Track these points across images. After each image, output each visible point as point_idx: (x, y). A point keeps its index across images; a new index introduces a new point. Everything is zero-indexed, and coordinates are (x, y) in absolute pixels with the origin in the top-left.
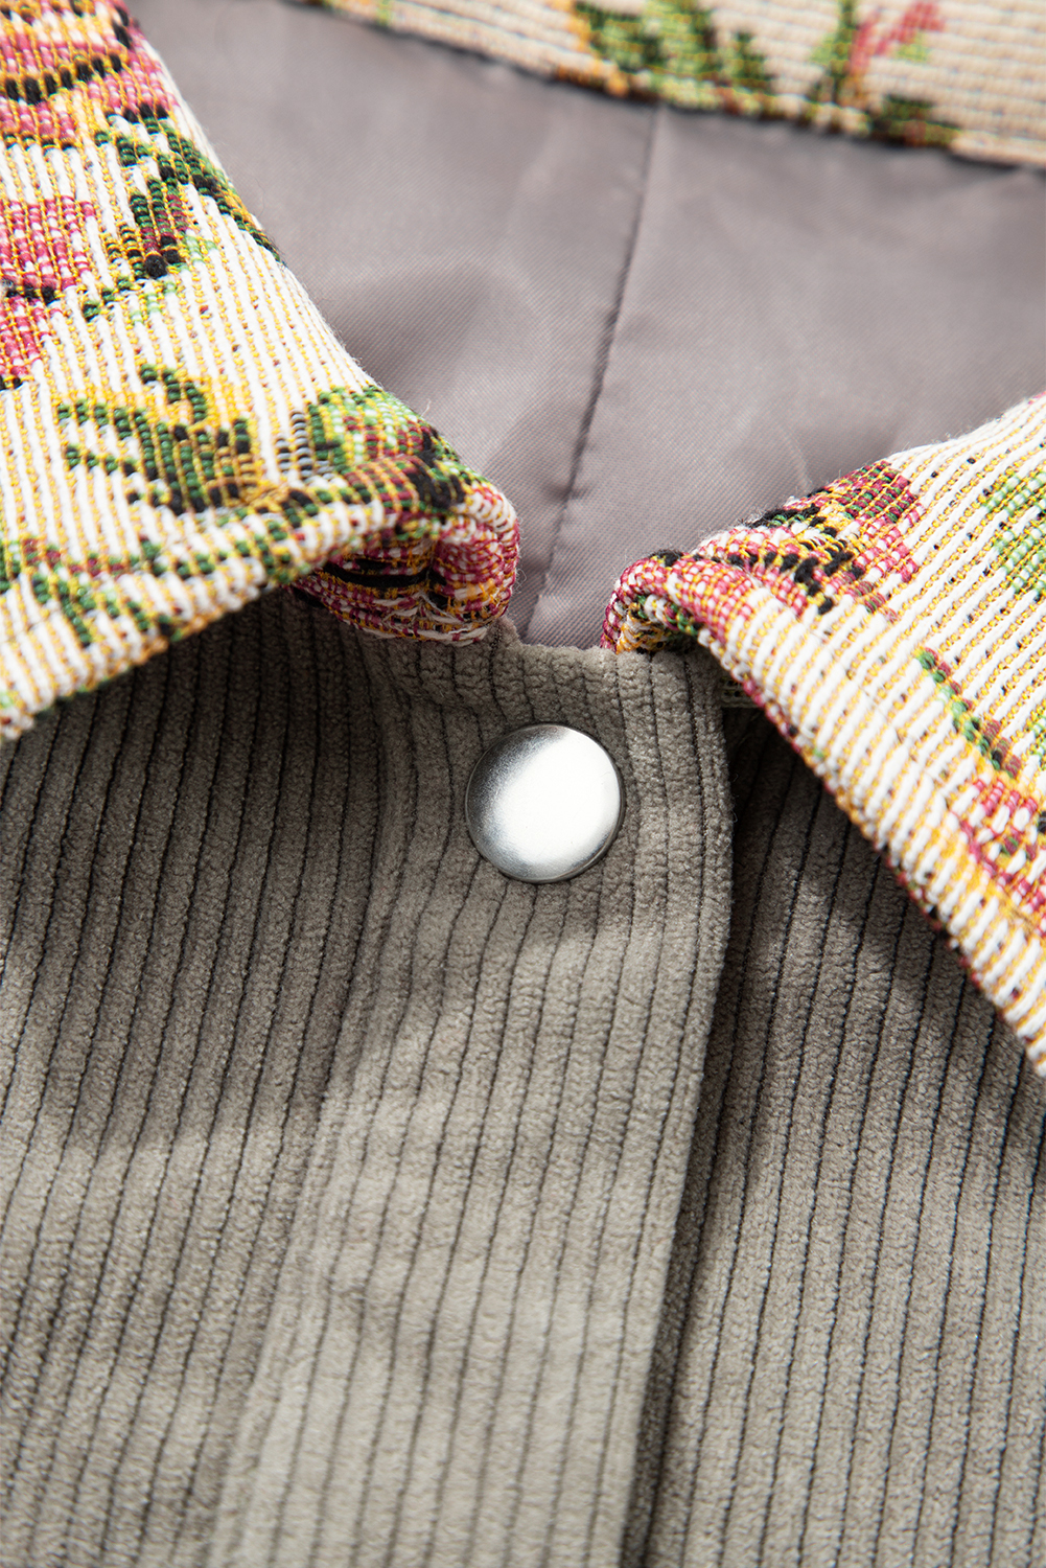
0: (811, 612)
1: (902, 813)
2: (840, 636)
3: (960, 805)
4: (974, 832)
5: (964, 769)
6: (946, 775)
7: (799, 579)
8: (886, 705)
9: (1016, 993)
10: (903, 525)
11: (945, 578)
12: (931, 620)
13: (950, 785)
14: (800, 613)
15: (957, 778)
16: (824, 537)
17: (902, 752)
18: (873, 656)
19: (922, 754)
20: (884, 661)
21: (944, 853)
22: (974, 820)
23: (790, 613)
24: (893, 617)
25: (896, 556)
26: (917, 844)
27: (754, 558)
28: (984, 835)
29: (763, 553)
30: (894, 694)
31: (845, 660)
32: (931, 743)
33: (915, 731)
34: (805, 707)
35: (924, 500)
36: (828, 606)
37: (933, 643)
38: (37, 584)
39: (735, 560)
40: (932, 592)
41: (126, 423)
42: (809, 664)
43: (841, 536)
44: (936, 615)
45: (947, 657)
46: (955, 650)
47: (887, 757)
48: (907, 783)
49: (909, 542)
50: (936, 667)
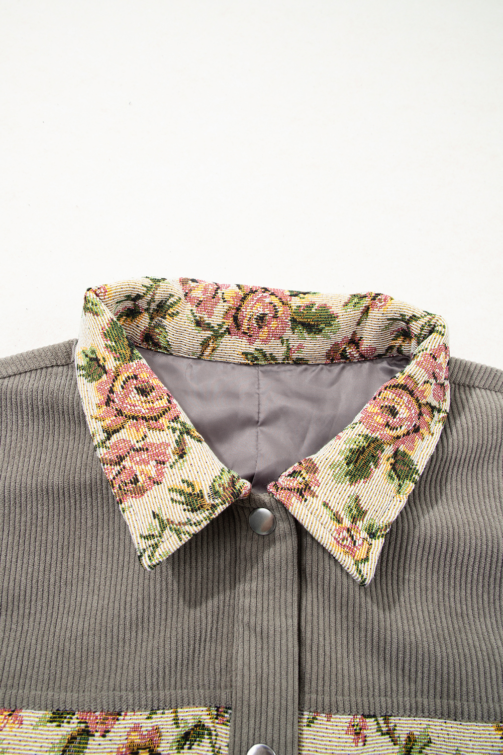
0: (303, 501)
1: (324, 541)
2: (309, 506)
3: (334, 535)
4: (337, 539)
5: (334, 528)
6: (331, 530)
7: (300, 495)
8: (318, 519)
9: (348, 568)
10: (316, 474)
11: (325, 484)
12: (324, 494)
13: (331, 532)
14: (301, 502)
15: (333, 530)
16: (303, 480)
17: (323, 527)
18: (315, 510)
19: (326, 527)
20: (317, 510)
21: (333, 547)
22: (336, 537)
23: (299, 502)
24: (317, 497)
25: (316, 482)
26: (328, 546)
27: (292, 489)
28: (339, 539)
29: (293, 488)
30: (320, 516)
31: (310, 511)
32: (327, 524)
33: (324, 523)
34: (305, 523)
35: (319, 468)
36: (306, 500)
37: (324, 500)
38: (170, 528)
39: (288, 489)
40: (323, 488)
41: (181, 492)
42: (304, 514)
43: (306, 479)
44: (324, 493)
45: (327, 501)
46: (328, 499)
47: (320, 530)
48: (325, 533)
49: (318, 478)
50: (326, 505)
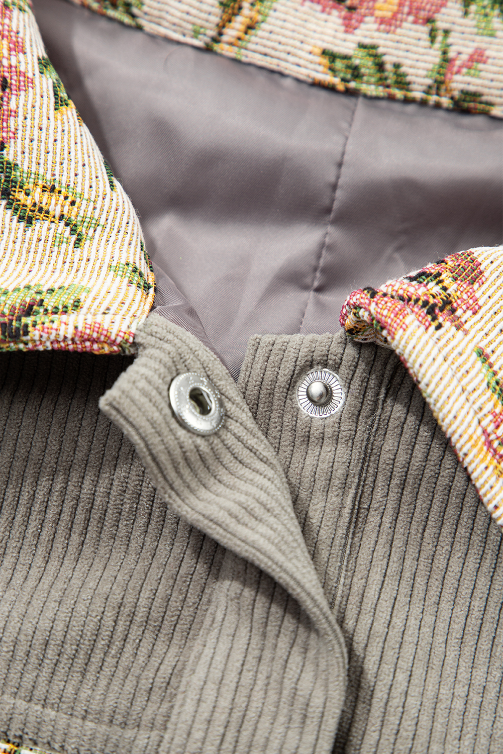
0: (432, 328)
1: (458, 427)
2: (443, 341)
3: (484, 423)
4: (489, 435)
5: (489, 407)
6: (481, 409)
7: (428, 313)
8: (459, 375)
9: (496, 507)
10: (476, 286)
11: (492, 312)
12: (483, 333)
13: (481, 414)
14: (427, 328)
15: (485, 411)
16: (441, 291)
17: (463, 397)
18: (456, 352)
19: (472, 399)
20: (460, 354)
21: (473, 446)
22: (489, 430)
23: (423, 328)
24: (466, 332)
25: (471, 302)
26: (462, 441)
27: (410, 299)
28: (492, 437)
29: (414, 297)
30: (463, 370)
31: (444, 353)
32: (476, 394)
33: (470, 388)
34: (424, 375)
35: (486, 274)
36: (439, 327)
37: (482, 345)
39: (402, 298)
40: (486, 318)
42: (429, 354)
43: (448, 292)
44: (486, 330)
45: (488, 351)
46: (492, 347)
47: (456, 400)
48: (464, 412)
49: (477, 295)
50: (483, 355)
